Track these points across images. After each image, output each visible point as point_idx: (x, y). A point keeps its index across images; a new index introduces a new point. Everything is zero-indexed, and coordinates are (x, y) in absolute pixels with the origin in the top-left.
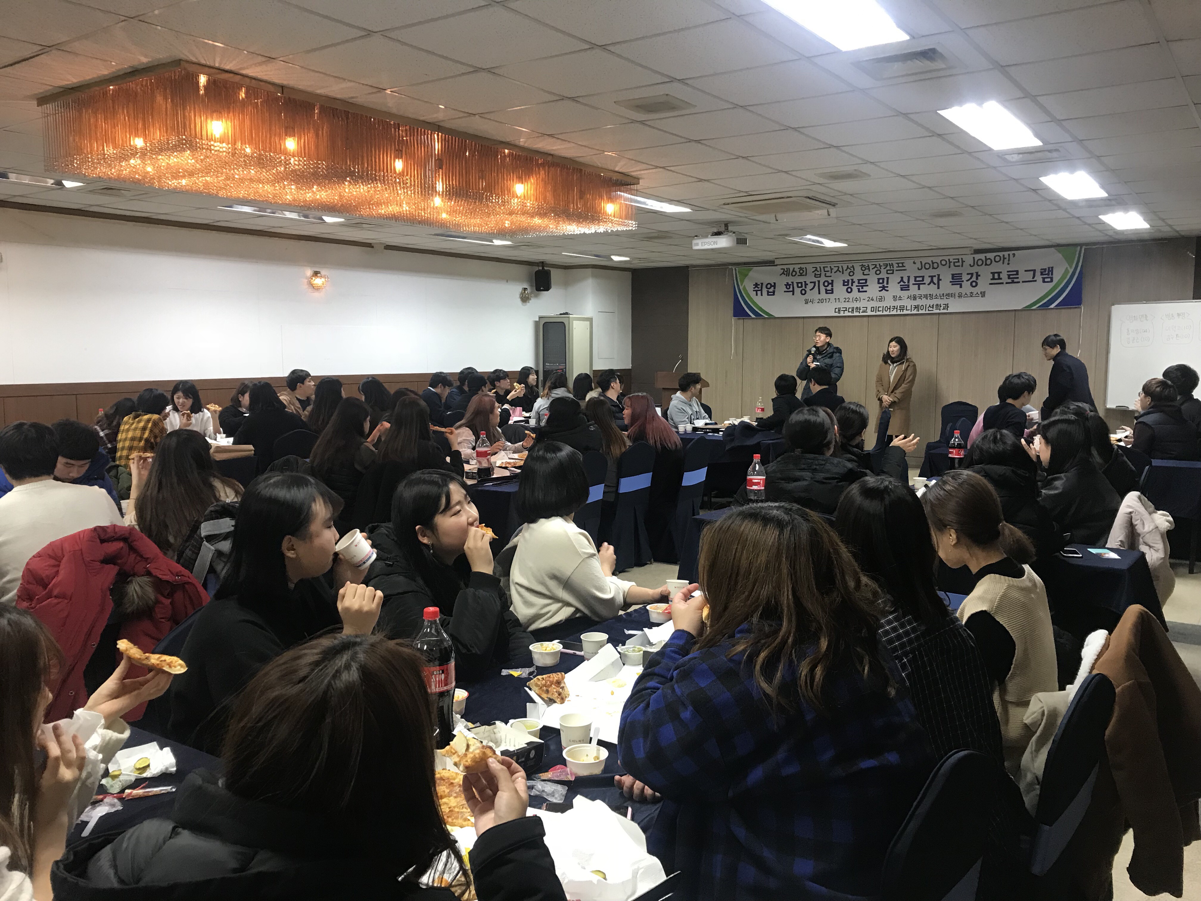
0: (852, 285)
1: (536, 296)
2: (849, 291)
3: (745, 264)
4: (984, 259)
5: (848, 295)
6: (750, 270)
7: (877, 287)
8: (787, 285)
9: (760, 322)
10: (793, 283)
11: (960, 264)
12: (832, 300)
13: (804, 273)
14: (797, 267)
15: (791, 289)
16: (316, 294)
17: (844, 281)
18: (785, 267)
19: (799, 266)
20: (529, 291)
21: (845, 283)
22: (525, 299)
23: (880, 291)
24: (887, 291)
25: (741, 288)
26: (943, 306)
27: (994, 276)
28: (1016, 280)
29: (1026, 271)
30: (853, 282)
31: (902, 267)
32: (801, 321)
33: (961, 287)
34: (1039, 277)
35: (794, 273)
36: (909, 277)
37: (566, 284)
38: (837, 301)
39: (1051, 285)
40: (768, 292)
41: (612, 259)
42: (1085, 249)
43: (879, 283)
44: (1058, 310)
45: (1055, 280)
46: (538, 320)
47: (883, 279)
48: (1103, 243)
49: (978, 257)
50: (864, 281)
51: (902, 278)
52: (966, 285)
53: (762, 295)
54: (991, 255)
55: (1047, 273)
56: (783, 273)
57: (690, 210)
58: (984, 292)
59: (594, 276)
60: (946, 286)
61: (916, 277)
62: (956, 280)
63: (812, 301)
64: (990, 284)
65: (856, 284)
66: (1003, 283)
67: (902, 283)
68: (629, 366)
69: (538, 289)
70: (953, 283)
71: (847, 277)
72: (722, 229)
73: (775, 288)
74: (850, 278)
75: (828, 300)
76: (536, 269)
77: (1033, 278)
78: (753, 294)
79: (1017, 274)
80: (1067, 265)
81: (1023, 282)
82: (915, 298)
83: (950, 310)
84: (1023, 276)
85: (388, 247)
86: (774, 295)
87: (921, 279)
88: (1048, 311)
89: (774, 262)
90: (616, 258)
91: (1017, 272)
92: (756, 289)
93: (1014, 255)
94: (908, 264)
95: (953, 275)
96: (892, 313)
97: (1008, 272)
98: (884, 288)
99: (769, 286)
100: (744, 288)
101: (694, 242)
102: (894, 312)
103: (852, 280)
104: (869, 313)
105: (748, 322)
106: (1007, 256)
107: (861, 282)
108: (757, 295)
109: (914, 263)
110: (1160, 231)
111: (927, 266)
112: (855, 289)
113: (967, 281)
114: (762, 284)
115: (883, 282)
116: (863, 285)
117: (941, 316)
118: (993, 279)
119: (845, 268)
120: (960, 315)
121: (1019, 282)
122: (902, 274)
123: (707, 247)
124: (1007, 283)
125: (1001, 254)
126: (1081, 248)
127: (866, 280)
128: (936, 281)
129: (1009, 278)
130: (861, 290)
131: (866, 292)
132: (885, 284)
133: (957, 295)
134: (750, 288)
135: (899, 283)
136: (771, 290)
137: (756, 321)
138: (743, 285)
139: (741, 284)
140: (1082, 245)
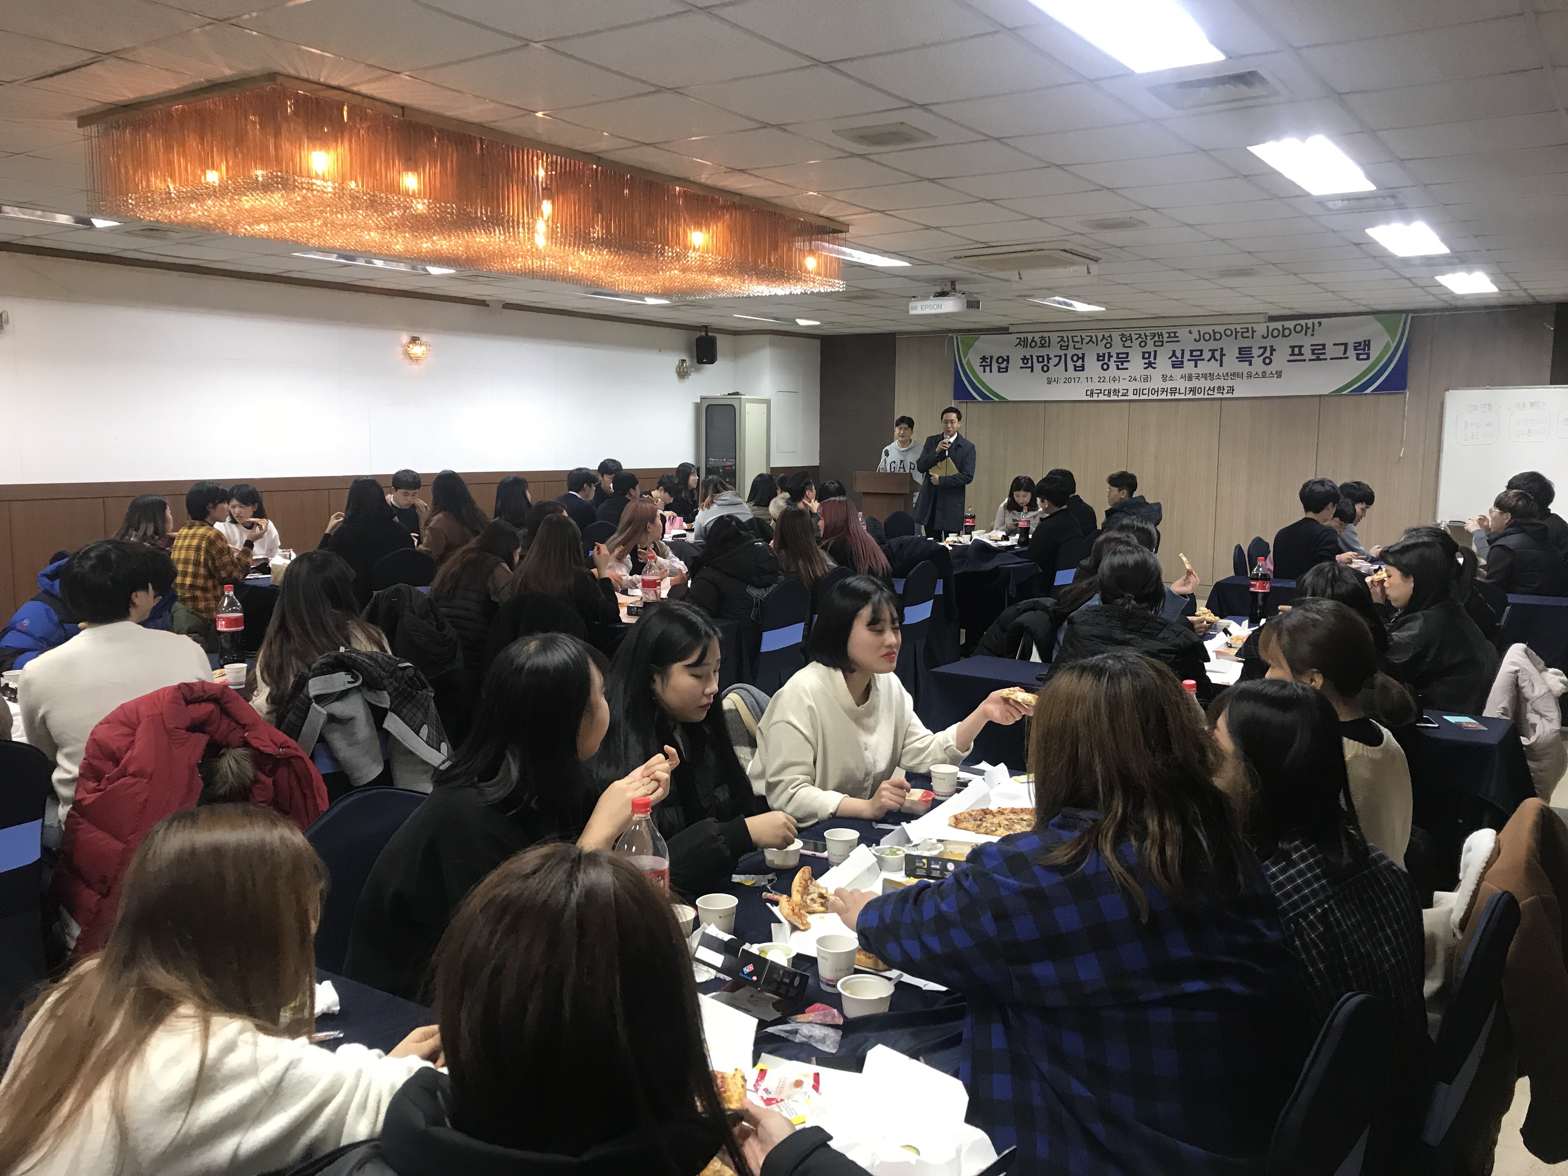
0: (1109, 360)
1: (697, 370)
2: (1105, 367)
3: (969, 331)
4: (1281, 329)
5: (1104, 373)
6: (977, 339)
7: (1141, 363)
8: (1024, 359)
9: (988, 406)
10: (1032, 356)
11: (1250, 334)
12: (1083, 379)
13: (1047, 344)
14: (1037, 336)
15: (1029, 365)
16: (415, 367)
17: (1098, 355)
18: (1022, 336)
19: (1040, 335)
20: (688, 363)
21: (1100, 357)
22: (682, 374)
23: (1145, 368)
24: (1155, 368)
25: (964, 362)
26: (1226, 389)
27: (1293, 351)
28: (1322, 357)
29: (1335, 345)
30: (1110, 356)
31: (1174, 337)
32: (1042, 406)
33: (1250, 365)
34: (1351, 353)
35: (1033, 344)
36: (1183, 351)
37: (736, 354)
38: (1090, 380)
39: (1369, 363)
40: (999, 368)
41: (797, 324)
42: (1412, 318)
43: (1144, 358)
44: (1376, 397)
45: (1373, 358)
46: (699, 401)
47: (1149, 353)
48: (1434, 310)
49: (1273, 325)
50: (1125, 356)
51: (1174, 352)
52: (1257, 362)
53: (991, 371)
54: (1290, 324)
55: (1363, 348)
56: (1019, 343)
57: (907, 264)
58: (1281, 372)
59: (772, 344)
60: (1232, 363)
61: (1192, 351)
62: (1245, 355)
63: (1057, 381)
64: (1289, 361)
65: (1114, 358)
66: (1305, 360)
67: (1174, 359)
68: (816, 463)
69: (700, 362)
70: (1241, 359)
71: (1102, 350)
72: (948, 288)
73: (1008, 363)
74: (1106, 351)
75: (1077, 380)
76: (698, 334)
77: (1345, 353)
78: (979, 370)
79: (1324, 348)
80: (1389, 339)
81: (1331, 359)
82: (1190, 378)
83: (1236, 395)
84: (1331, 351)
85: (508, 306)
86: (1007, 371)
87: (1199, 353)
88: (1363, 397)
89: (1008, 329)
90: (802, 322)
91: (1324, 345)
92: (984, 363)
93: (1320, 323)
94: (1182, 333)
96: (1160, 397)
97: (1312, 345)
98: (1150, 365)
99: (1000, 360)
100: (969, 362)
101: (912, 304)
102: (1163, 396)
103: (1109, 353)
104: (1131, 397)
105: (972, 407)
106: (1310, 325)
107: (1120, 356)
108: (985, 371)
109: (1190, 332)
110: (1511, 296)
111: (1207, 336)
112: (1112, 365)
113: (1259, 356)
114: (992, 357)
115: (1149, 357)
116: (1123, 360)
117: (1224, 402)
118: (1293, 354)
119: (1099, 339)
120: (1248, 402)
121: (1326, 359)
122: (1174, 346)
123: (928, 311)
124: (1310, 360)
125: (1303, 322)
126: (1407, 317)
127: (1127, 354)
128: (1218, 355)
129: (1313, 353)
130: (1120, 367)
131: (1127, 369)
132: (1152, 359)
133: (1245, 375)
134: (976, 363)
135: (1170, 358)
136: (1004, 365)
137: (983, 406)
138: (966, 358)
139: (964, 357)
140: (1409, 312)
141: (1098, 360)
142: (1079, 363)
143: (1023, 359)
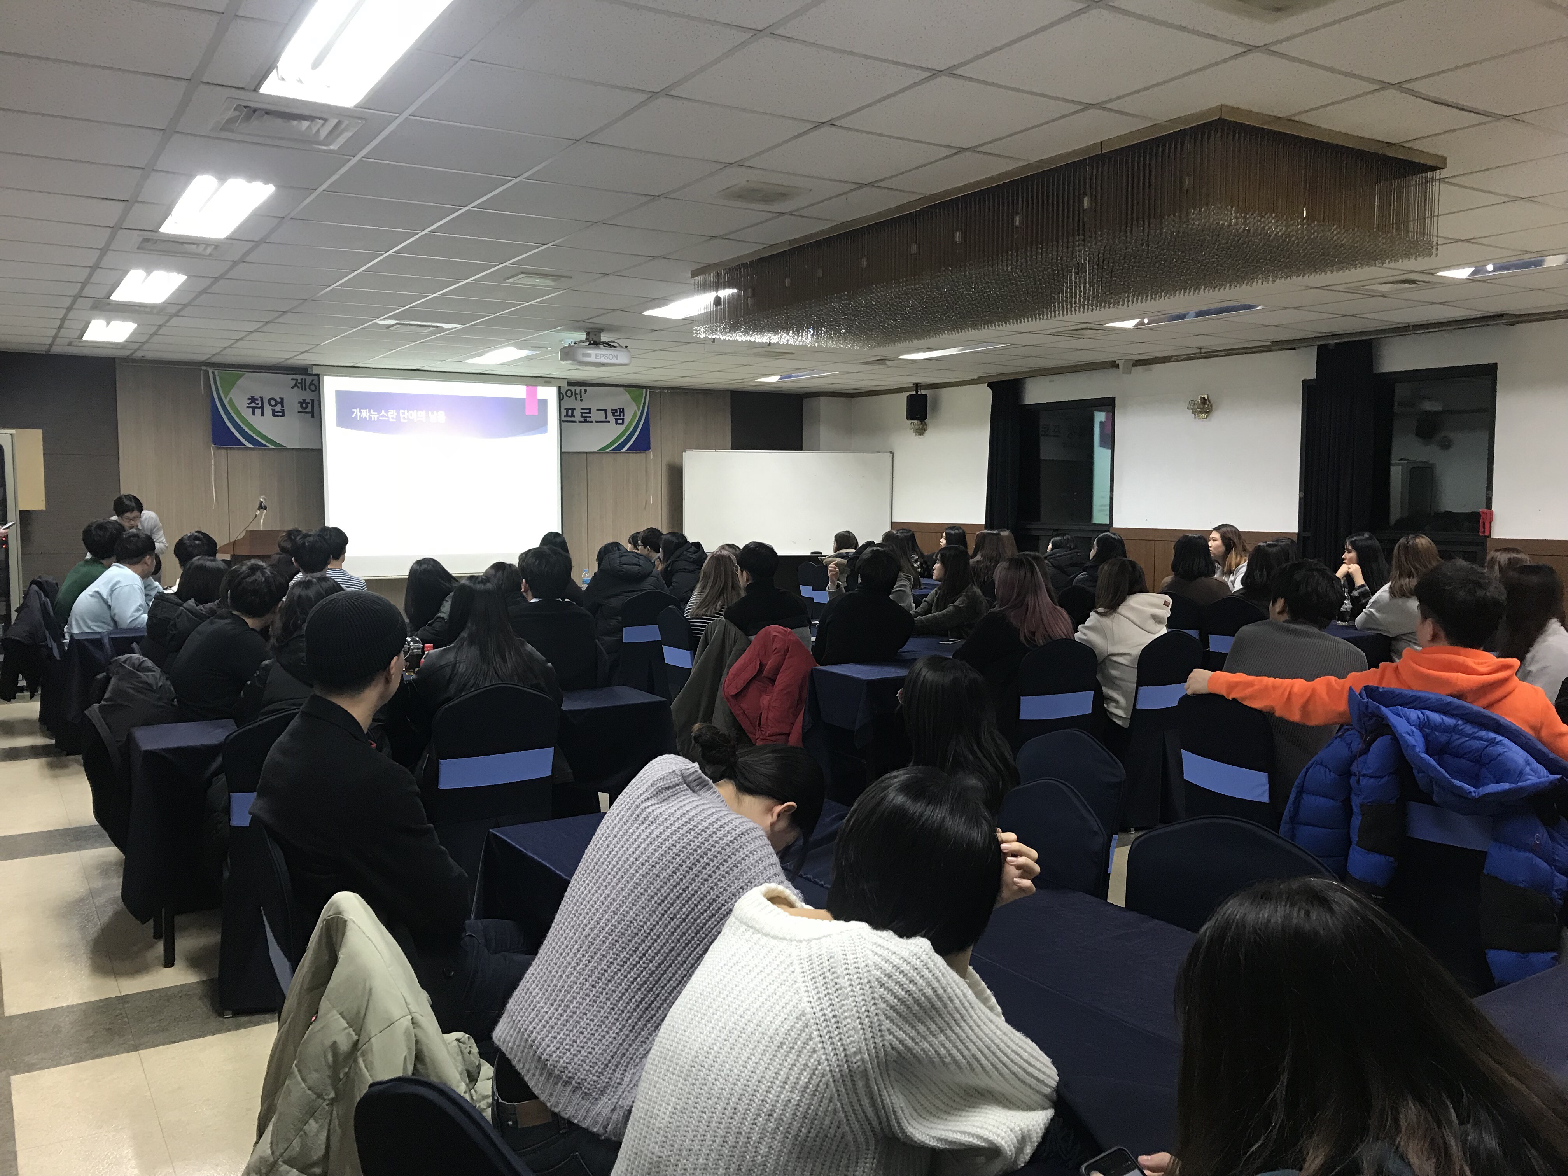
3: (231, 366)
6: (241, 376)
8: (304, 403)
9: (255, 454)
10: (313, 400)
15: (309, 409)
18: (300, 377)
25: (226, 402)
27: (567, 413)
28: (588, 419)
29: (598, 410)
34: (611, 418)
35: (313, 388)
39: (623, 427)
40: (274, 411)
42: (650, 392)
44: (628, 455)
45: (627, 422)
53: (262, 414)
56: (295, 385)
64: (563, 421)
66: (575, 422)
73: (283, 406)
77: (606, 418)
78: (247, 413)
79: (590, 413)
80: (636, 408)
81: (597, 422)
84: (596, 416)
86: (283, 415)
88: (619, 455)
91: (590, 410)
92: (253, 405)
93: (586, 390)
97: (582, 409)
99: (273, 403)
100: (231, 402)
105: (236, 454)
106: (578, 392)
108: (253, 414)
114: (262, 398)
118: (567, 416)
121: (592, 422)
124: (580, 422)
125: (573, 388)
129: (582, 416)
134: (242, 405)
136: (278, 408)
137: (254, 452)
138: (228, 399)
139: (226, 398)
140: (646, 387)
143: (301, 403)
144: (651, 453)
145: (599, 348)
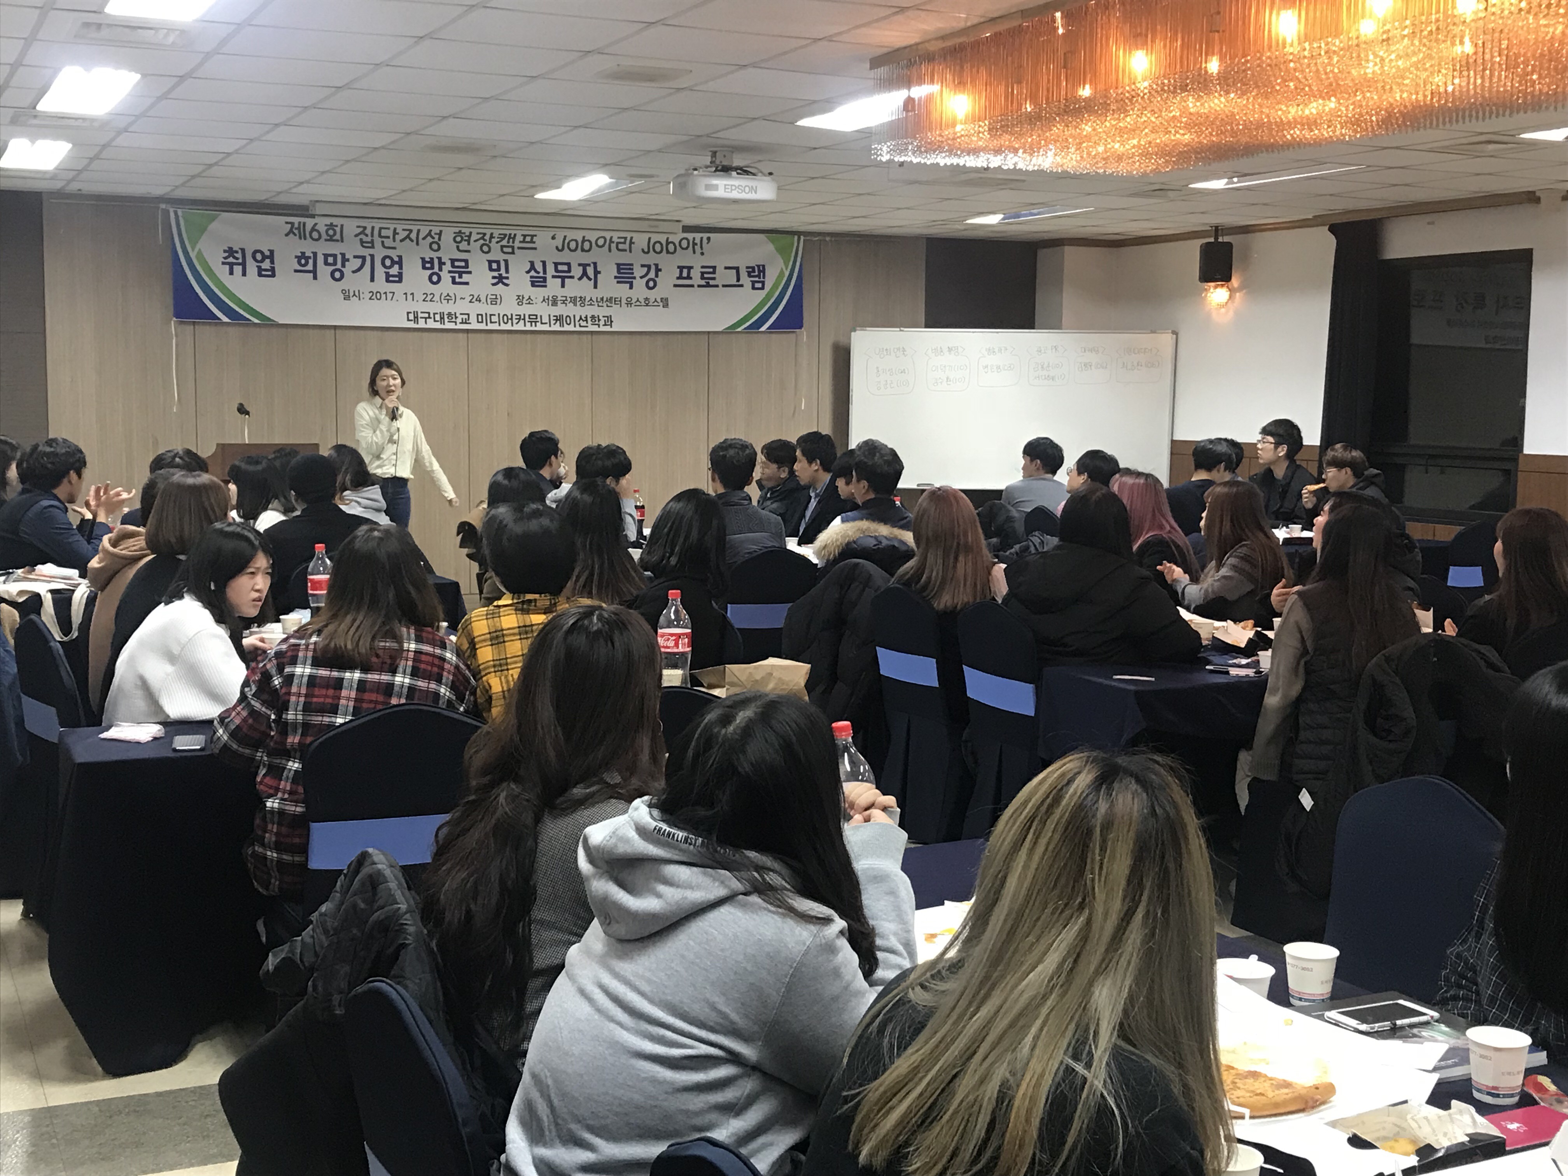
0: (440, 269)
2: (435, 280)
3: (205, 202)
4: (666, 242)
5: (432, 288)
6: (213, 219)
7: (488, 276)
9: (234, 332)
10: (315, 254)
11: (627, 246)
12: (399, 295)
13: (338, 237)
14: (322, 224)
15: (310, 267)
17: (423, 259)
18: (297, 220)
19: (328, 221)
21: (426, 264)
23: (494, 285)
24: (507, 285)
25: (193, 255)
26: (603, 319)
27: (681, 273)
28: (712, 282)
29: (726, 268)
30: (441, 264)
31: (529, 243)
32: (333, 334)
33: (631, 288)
34: (746, 280)
35: (315, 235)
36: (544, 263)
38: (410, 297)
39: (764, 293)
40: (260, 269)
42: (804, 240)
43: (491, 269)
44: (771, 335)
45: (768, 286)
47: (498, 262)
48: (825, 234)
50: (463, 264)
51: (532, 263)
52: (639, 284)
53: (244, 274)
54: (676, 237)
55: (756, 275)
56: (291, 231)
58: (667, 299)
60: (609, 285)
61: (556, 264)
62: (624, 274)
63: (358, 295)
64: (675, 286)
65: (448, 267)
66: (692, 286)
67: (533, 273)
70: (620, 280)
71: (429, 254)
73: (272, 262)
74: (434, 255)
75: (390, 296)
77: (738, 280)
78: (222, 272)
79: (714, 272)
80: (782, 265)
81: (724, 286)
82: (555, 303)
83: (615, 328)
84: (724, 276)
86: (273, 275)
87: (565, 268)
88: (756, 335)
91: (714, 268)
92: (231, 260)
93: (709, 239)
94: (543, 239)
95: (618, 265)
96: (516, 327)
97: (703, 267)
98: (500, 280)
99: (259, 257)
100: (200, 255)
102: (520, 327)
103: (440, 259)
104: (474, 325)
105: (205, 331)
106: (698, 241)
107: (457, 264)
108: (231, 273)
109: (553, 238)
111: (573, 245)
112: (446, 277)
113: (641, 277)
114: (243, 250)
115: (499, 269)
116: (460, 269)
117: (594, 337)
118: (680, 277)
119: (421, 236)
120: (631, 338)
121: (717, 286)
122: (530, 255)
124: (699, 286)
125: (689, 236)
126: (800, 239)
127: (466, 261)
128: (591, 274)
129: (703, 278)
130: (458, 280)
131: (467, 283)
132: (503, 271)
133: (624, 301)
134: (215, 259)
135: (528, 272)
136: (266, 265)
137: (232, 331)
138: (196, 250)
139: (193, 250)
140: (799, 234)
141: (424, 268)
142: (395, 270)
143: (299, 258)
144: (803, 333)
145: (730, 176)
